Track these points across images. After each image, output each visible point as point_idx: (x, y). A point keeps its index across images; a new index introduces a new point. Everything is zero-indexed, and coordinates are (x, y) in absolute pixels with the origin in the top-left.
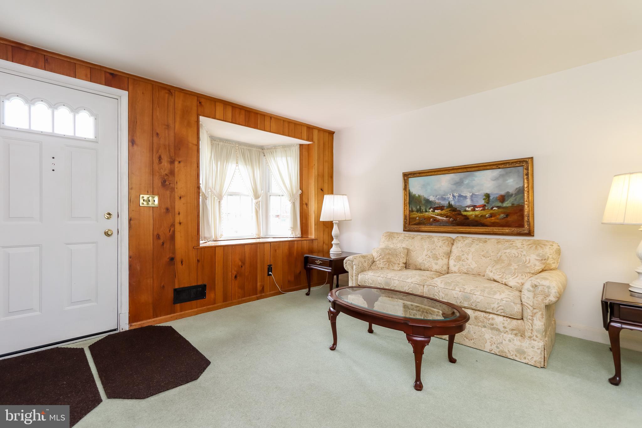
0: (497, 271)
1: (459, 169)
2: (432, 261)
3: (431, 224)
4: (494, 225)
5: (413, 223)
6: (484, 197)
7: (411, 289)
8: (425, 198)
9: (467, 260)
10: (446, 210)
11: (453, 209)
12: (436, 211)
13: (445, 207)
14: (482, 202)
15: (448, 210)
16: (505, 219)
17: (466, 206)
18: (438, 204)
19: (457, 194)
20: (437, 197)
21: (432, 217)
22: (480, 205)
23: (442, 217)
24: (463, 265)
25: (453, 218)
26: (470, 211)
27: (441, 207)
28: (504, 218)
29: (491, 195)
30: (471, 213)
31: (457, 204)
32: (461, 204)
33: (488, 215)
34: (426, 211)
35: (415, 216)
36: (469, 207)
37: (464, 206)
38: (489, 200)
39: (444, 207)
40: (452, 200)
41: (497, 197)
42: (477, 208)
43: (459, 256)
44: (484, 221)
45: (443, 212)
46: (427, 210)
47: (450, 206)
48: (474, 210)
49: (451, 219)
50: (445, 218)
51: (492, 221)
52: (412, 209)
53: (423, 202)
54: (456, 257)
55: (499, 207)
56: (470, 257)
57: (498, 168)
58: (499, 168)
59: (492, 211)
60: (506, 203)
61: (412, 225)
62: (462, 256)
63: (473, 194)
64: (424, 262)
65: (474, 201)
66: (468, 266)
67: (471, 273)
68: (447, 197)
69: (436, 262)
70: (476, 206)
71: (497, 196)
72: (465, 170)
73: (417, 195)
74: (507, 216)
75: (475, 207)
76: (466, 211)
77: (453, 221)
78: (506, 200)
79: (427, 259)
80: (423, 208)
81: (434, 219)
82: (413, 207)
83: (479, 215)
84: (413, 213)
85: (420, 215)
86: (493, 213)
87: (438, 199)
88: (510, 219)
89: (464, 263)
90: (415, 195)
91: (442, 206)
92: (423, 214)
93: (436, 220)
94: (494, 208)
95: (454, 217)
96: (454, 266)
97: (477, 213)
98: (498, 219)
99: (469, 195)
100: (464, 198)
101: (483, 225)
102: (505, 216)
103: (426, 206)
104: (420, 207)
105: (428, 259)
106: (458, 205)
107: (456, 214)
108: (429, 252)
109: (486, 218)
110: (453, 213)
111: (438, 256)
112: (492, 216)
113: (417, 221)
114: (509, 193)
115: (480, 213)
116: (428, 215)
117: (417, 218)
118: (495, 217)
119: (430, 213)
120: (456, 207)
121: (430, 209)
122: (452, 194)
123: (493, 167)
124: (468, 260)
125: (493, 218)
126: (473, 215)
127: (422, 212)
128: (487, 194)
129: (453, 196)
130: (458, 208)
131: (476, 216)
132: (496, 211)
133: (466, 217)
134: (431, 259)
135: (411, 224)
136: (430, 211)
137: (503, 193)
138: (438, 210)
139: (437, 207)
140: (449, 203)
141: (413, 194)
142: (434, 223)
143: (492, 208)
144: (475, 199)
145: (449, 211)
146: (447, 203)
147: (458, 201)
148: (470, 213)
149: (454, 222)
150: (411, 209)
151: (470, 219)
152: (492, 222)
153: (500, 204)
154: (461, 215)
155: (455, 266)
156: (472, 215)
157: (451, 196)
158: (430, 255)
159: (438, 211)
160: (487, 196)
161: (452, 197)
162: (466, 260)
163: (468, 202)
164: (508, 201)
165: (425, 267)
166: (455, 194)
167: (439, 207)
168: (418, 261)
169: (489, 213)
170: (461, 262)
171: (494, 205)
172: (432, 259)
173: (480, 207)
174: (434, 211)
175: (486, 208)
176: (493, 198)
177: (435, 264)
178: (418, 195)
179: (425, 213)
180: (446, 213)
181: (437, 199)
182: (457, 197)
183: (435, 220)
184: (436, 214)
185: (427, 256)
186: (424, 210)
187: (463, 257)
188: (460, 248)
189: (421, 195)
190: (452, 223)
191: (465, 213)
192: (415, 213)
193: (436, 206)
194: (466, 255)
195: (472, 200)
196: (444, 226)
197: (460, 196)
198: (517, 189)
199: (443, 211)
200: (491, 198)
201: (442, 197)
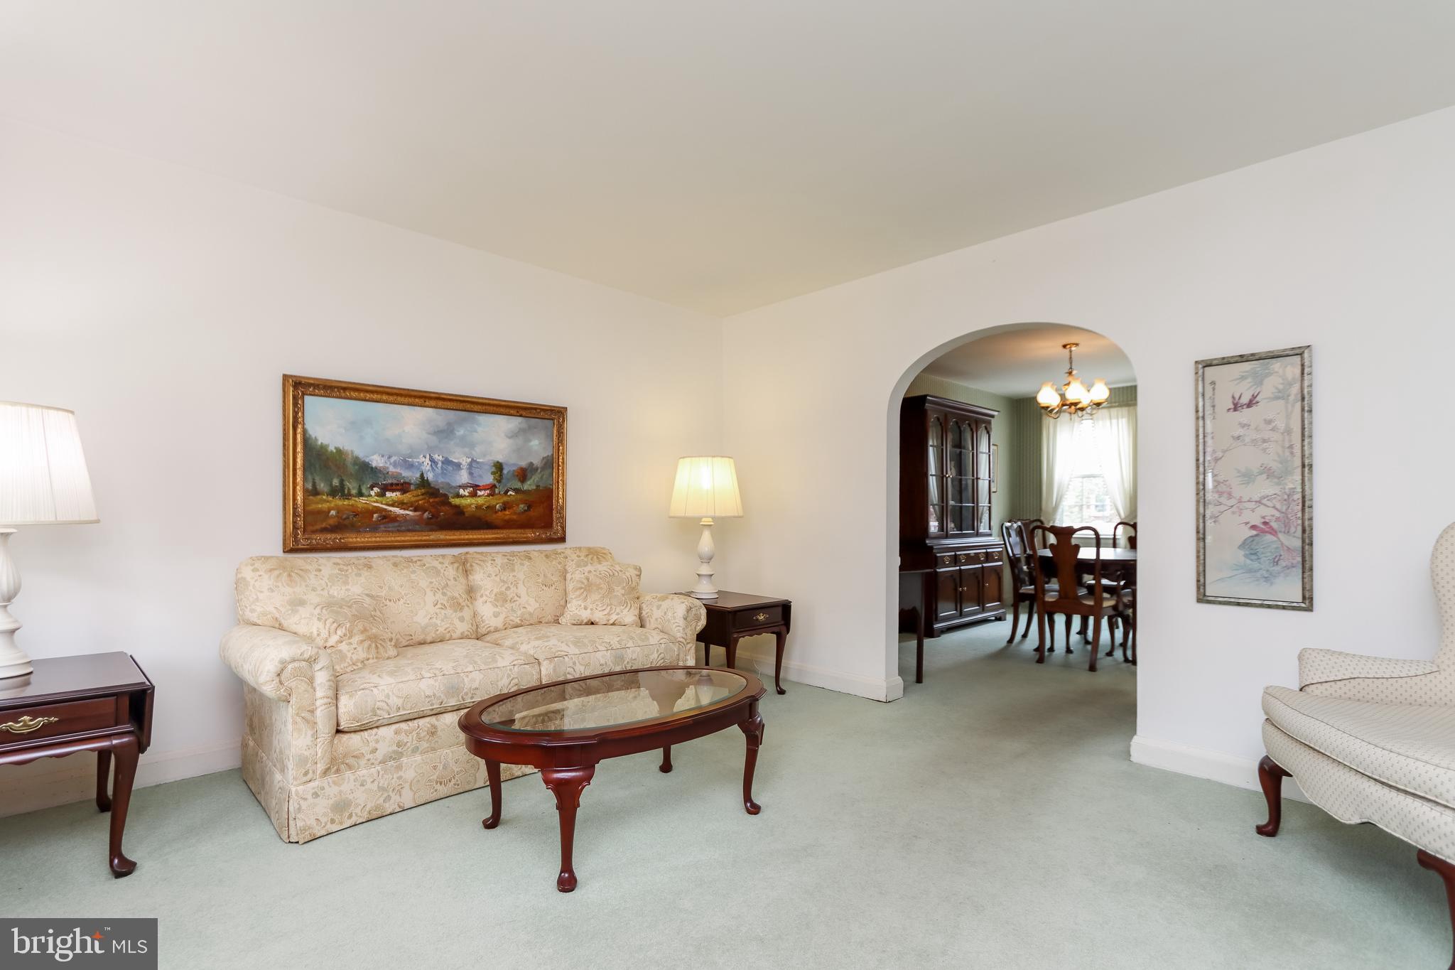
0: (597, 605)
1: (450, 400)
2: (452, 614)
3: (374, 528)
4: (508, 525)
5: (318, 527)
6: (494, 469)
7: (515, 681)
8: (357, 458)
9: (518, 599)
10: (415, 493)
11: (431, 491)
12: (388, 494)
13: (412, 484)
14: (489, 479)
15: (419, 492)
16: (527, 513)
17: (458, 485)
18: (393, 476)
19: (440, 458)
20: (392, 460)
21: (378, 510)
22: (486, 485)
23: (404, 509)
24: (512, 610)
25: (430, 512)
26: (468, 496)
27: (402, 484)
28: (525, 511)
29: (504, 466)
30: (469, 501)
31: (441, 480)
32: (447, 480)
33: (500, 506)
34: (360, 494)
35: (325, 506)
36: (464, 487)
37: (454, 484)
38: (501, 476)
39: (409, 484)
40: (429, 470)
41: (514, 471)
42: (480, 490)
43: (501, 593)
44: (492, 518)
45: (407, 497)
46: (364, 491)
47: (424, 483)
48: (474, 495)
49: (426, 515)
50: (411, 513)
51: (507, 517)
52: (314, 485)
53: (352, 469)
54: (496, 595)
55: (517, 491)
56: (522, 590)
57: (518, 414)
58: (521, 416)
59: (505, 499)
60: (529, 483)
61: (314, 532)
62: (508, 592)
63: (472, 459)
64: (434, 620)
65: (475, 475)
66: (522, 610)
67: (528, 623)
68: (418, 462)
69: (461, 614)
70: (479, 486)
71: (514, 469)
72: (461, 406)
73: (332, 448)
74: (529, 507)
75: (476, 487)
76: (458, 496)
77: (431, 518)
78: (528, 477)
79: (441, 613)
80: (352, 486)
81: (384, 513)
82: (317, 479)
83: (483, 505)
84: (319, 497)
85: (340, 503)
86: (508, 502)
87: (395, 465)
88: (533, 513)
89: (513, 604)
90: (323, 448)
91: (405, 483)
92: (351, 502)
93: (387, 518)
94: (510, 493)
95: (433, 510)
96: (496, 617)
97: (480, 501)
98: (515, 513)
99: (465, 461)
100: (455, 468)
101: (489, 526)
102: (526, 508)
103: (361, 482)
104: (342, 482)
105: (443, 612)
106: (442, 483)
107: (437, 503)
108: (439, 595)
109: (496, 512)
110: (431, 500)
111: (461, 601)
112: (505, 507)
113: (331, 522)
114: (533, 464)
115: (486, 501)
116: (365, 505)
117: (333, 513)
118: (511, 510)
119: (372, 499)
120: (437, 487)
121: (372, 488)
122: (428, 456)
123: (512, 412)
124: (520, 597)
125: (507, 513)
126: (473, 506)
127: (348, 496)
128: (498, 462)
129: (432, 460)
130: (443, 488)
131: (478, 507)
132: (513, 499)
133: (459, 510)
134: (449, 612)
135: (310, 528)
136: (372, 493)
137: (523, 464)
138: (393, 491)
139: (392, 484)
140: (422, 475)
141: (319, 443)
142: (384, 524)
143: (507, 492)
144: (476, 472)
145: (422, 495)
146: (418, 475)
147: (442, 473)
148: (467, 502)
149: (432, 521)
150: (310, 486)
151: (467, 515)
152: (505, 520)
153: (518, 485)
154: (449, 504)
155: (496, 615)
156: (470, 505)
157: (427, 461)
158: (442, 601)
159: (395, 493)
160: (499, 467)
161: (430, 463)
162: (516, 598)
163: (464, 477)
164: (531, 480)
165: (438, 633)
166: (436, 457)
167: (397, 484)
168: (416, 622)
169: (502, 501)
170: (508, 605)
171: (509, 485)
172: (451, 612)
173: (485, 490)
174: (382, 494)
175: (497, 491)
176: (508, 473)
177: (460, 620)
178: (336, 448)
179: (357, 499)
180: (413, 499)
181: (391, 464)
182: (440, 465)
183: (384, 517)
184: (391, 502)
185: (437, 607)
186: (354, 492)
187: (510, 594)
188: (496, 576)
189: (346, 448)
190: (427, 524)
191: (456, 501)
192: (324, 497)
193: (390, 481)
194: (513, 589)
195: (471, 474)
196: (409, 531)
197: (447, 462)
198: (543, 458)
199: (407, 494)
200: (505, 472)
201: (405, 461)
